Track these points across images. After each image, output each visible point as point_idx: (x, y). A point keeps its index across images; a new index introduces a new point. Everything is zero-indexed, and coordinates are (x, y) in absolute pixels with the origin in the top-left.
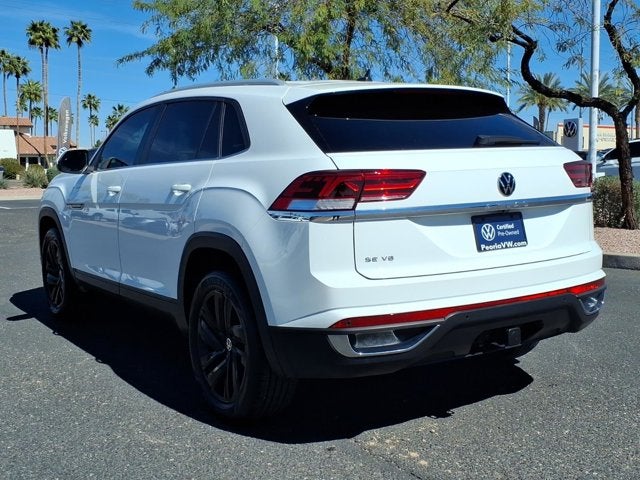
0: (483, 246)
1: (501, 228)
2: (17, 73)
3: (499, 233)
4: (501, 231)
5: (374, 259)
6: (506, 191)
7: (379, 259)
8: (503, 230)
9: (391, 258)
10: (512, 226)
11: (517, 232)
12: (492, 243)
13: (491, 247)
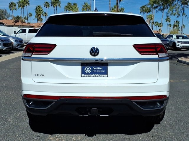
0: (83, 75)
1: (95, 69)
2: (147, 12)
3: (93, 71)
4: (95, 70)
5: (38, 75)
6: (93, 54)
7: (39, 75)
8: (96, 70)
9: (43, 75)
10: (102, 69)
11: (104, 71)
12: (89, 74)
13: (87, 76)
